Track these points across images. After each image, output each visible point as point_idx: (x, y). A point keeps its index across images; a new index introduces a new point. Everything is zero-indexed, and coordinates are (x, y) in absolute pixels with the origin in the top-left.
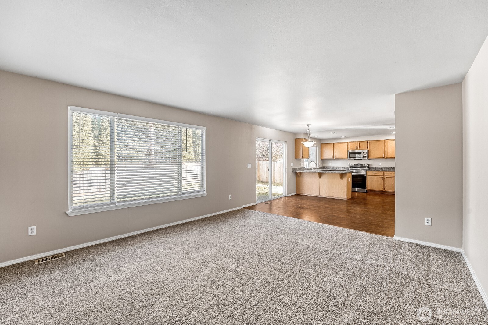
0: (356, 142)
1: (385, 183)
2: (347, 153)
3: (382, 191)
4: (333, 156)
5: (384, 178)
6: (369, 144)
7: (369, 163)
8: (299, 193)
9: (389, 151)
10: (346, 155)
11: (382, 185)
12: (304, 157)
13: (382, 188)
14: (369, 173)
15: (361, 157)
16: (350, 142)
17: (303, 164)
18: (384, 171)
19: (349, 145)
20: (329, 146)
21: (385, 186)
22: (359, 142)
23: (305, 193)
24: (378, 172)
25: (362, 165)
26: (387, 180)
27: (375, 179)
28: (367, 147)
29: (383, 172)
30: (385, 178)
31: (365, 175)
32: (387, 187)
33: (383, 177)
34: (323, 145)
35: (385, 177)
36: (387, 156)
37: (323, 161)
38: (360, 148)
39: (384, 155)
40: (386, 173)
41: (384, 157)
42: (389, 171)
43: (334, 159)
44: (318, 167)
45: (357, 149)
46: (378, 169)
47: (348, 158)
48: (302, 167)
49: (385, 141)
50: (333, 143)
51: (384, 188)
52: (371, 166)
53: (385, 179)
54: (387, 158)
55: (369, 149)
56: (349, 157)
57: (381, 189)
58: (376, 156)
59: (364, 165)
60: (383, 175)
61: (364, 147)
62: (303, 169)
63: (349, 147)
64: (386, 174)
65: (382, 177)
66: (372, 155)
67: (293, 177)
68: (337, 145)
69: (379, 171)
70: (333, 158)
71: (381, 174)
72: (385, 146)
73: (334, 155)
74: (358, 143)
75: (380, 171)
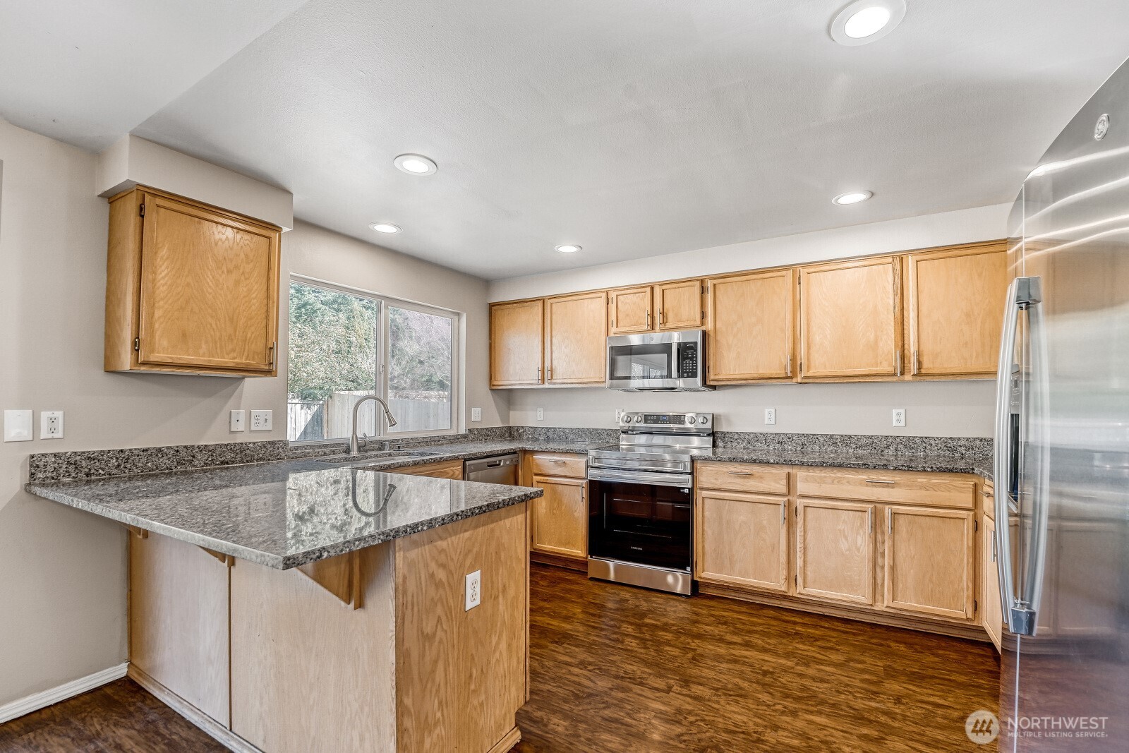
0: (648, 290)
1: (799, 545)
2: (601, 353)
3: (783, 599)
4: (543, 371)
5: (791, 514)
6: (710, 296)
7: (716, 411)
9: (817, 339)
10: (597, 369)
11: (783, 558)
13: (783, 573)
14: (709, 476)
15: (669, 376)
16: (616, 289)
18: (793, 465)
19: (613, 307)
20: (523, 314)
21: (799, 562)
22: (662, 284)
24: (755, 469)
25: (678, 419)
26: (811, 525)
27: (743, 516)
28: (702, 315)
29: (784, 471)
30: (800, 510)
31: (684, 482)
32: (811, 570)
33: (788, 505)
35: (800, 503)
36: (809, 368)
37: (502, 396)
38: (664, 321)
39: (793, 359)
40: (806, 480)
41: (793, 375)
42: (822, 465)
43: (547, 387)
45: (652, 326)
46: (760, 451)
47: (608, 382)
49: (795, 273)
50: (543, 299)
51: (792, 580)
52: (724, 429)
53: (800, 519)
54: (810, 381)
55: (709, 326)
56: (612, 377)
57: (778, 583)
58: (748, 370)
59: (688, 420)
60: (784, 490)
61: (684, 315)
63: (613, 317)
64: (807, 482)
65: (782, 500)
66: (727, 364)
68: (559, 308)
69: (761, 462)
70: (544, 381)
71: (773, 479)
72: (796, 305)
73: (547, 364)
74: (657, 292)
75: (768, 463)
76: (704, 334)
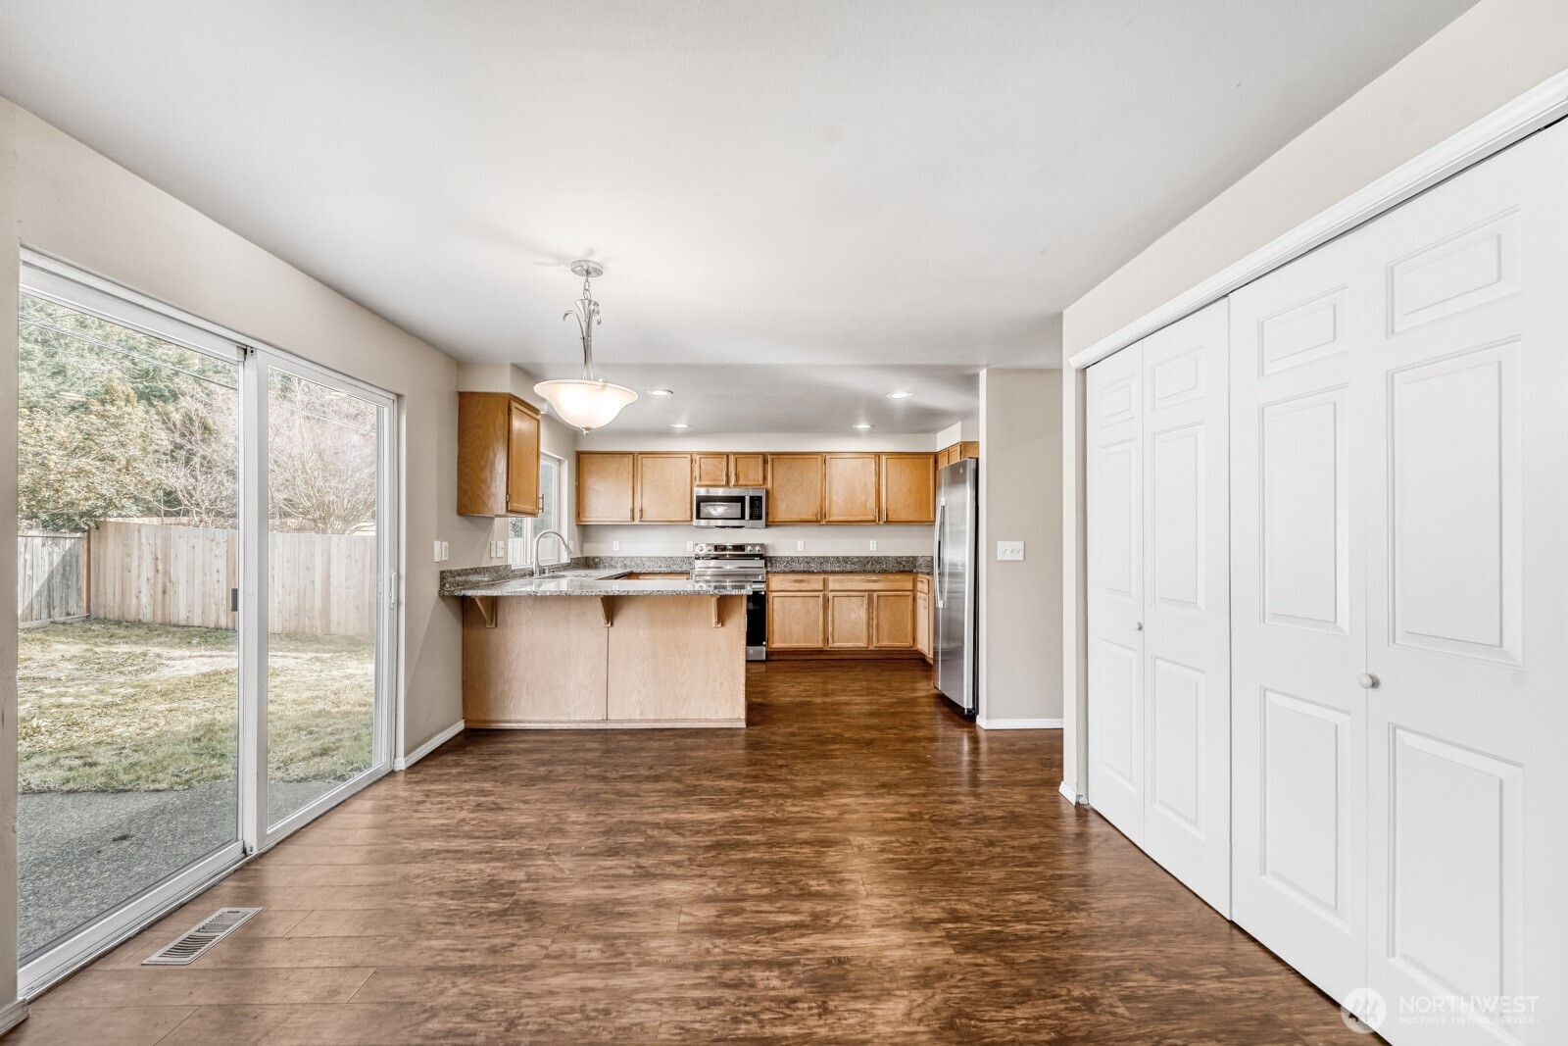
0: (725, 457)
1: (830, 619)
2: (688, 500)
3: (820, 651)
4: (633, 511)
5: (826, 600)
6: (769, 466)
7: (766, 542)
8: (483, 717)
9: (835, 498)
10: (683, 511)
11: (821, 628)
12: (515, 506)
13: (821, 637)
14: (770, 582)
15: (743, 517)
16: (698, 453)
17: (501, 544)
18: (826, 573)
19: (696, 467)
20: (613, 465)
21: (830, 629)
22: (735, 454)
23: (520, 717)
24: (799, 577)
25: (741, 548)
26: (836, 606)
27: (796, 605)
28: (765, 478)
29: (822, 577)
30: (831, 598)
31: (761, 589)
32: (836, 632)
33: (824, 596)
34: (586, 459)
35: (830, 595)
36: (830, 515)
37: (585, 530)
38: (737, 480)
39: (821, 509)
40: (834, 581)
41: (820, 520)
42: (843, 572)
43: (637, 522)
44: (565, 559)
45: (728, 483)
46: (796, 567)
47: (694, 520)
48: (495, 563)
49: (823, 457)
50: (632, 453)
51: (826, 640)
52: (770, 555)
53: (831, 603)
54: (831, 523)
55: (769, 486)
56: (697, 516)
57: (818, 644)
58: (793, 515)
59: (749, 548)
60: (821, 587)
61: (751, 478)
62: (502, 574)
63: (696, 473)
64: (834, 582)
65: (821, 594)
66: (782, 510)
67: (447, 630)
68: (648, 462)
69: (809, 572)
70: (633, 518)
71: (815, 582)
73: (638, 506)
74: (732, 458)
75: (813, 572)
76: (767, 492)
